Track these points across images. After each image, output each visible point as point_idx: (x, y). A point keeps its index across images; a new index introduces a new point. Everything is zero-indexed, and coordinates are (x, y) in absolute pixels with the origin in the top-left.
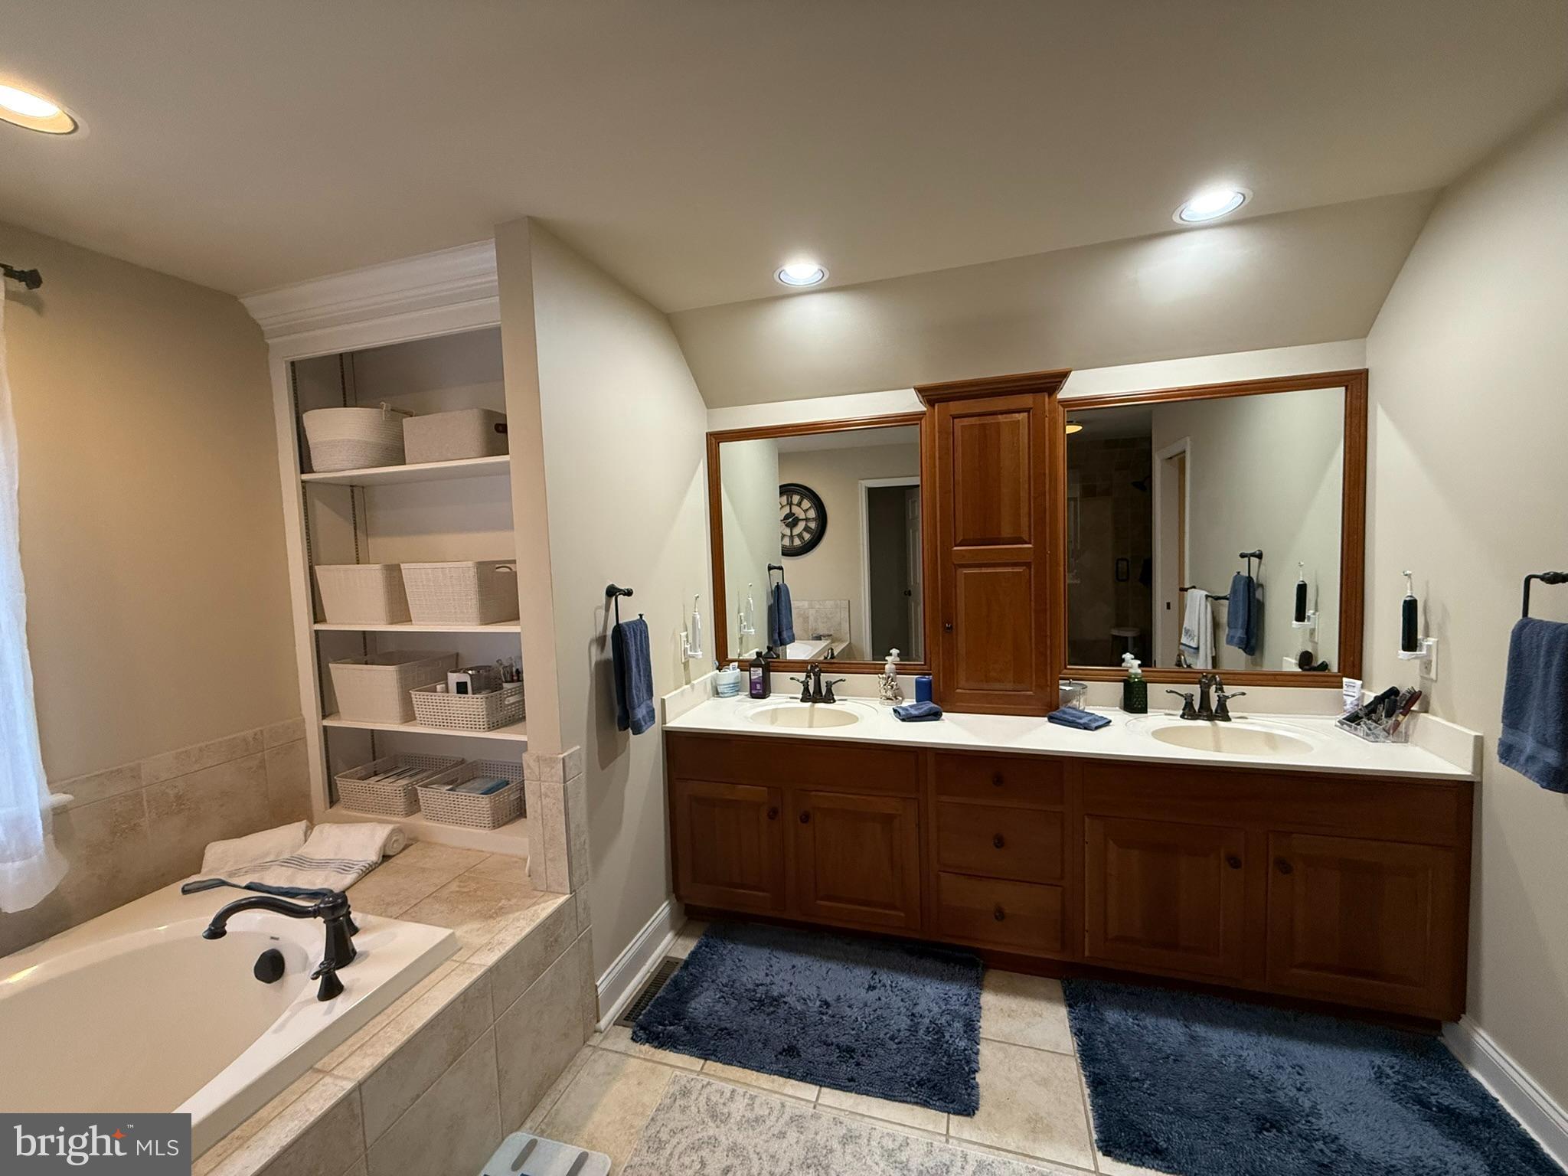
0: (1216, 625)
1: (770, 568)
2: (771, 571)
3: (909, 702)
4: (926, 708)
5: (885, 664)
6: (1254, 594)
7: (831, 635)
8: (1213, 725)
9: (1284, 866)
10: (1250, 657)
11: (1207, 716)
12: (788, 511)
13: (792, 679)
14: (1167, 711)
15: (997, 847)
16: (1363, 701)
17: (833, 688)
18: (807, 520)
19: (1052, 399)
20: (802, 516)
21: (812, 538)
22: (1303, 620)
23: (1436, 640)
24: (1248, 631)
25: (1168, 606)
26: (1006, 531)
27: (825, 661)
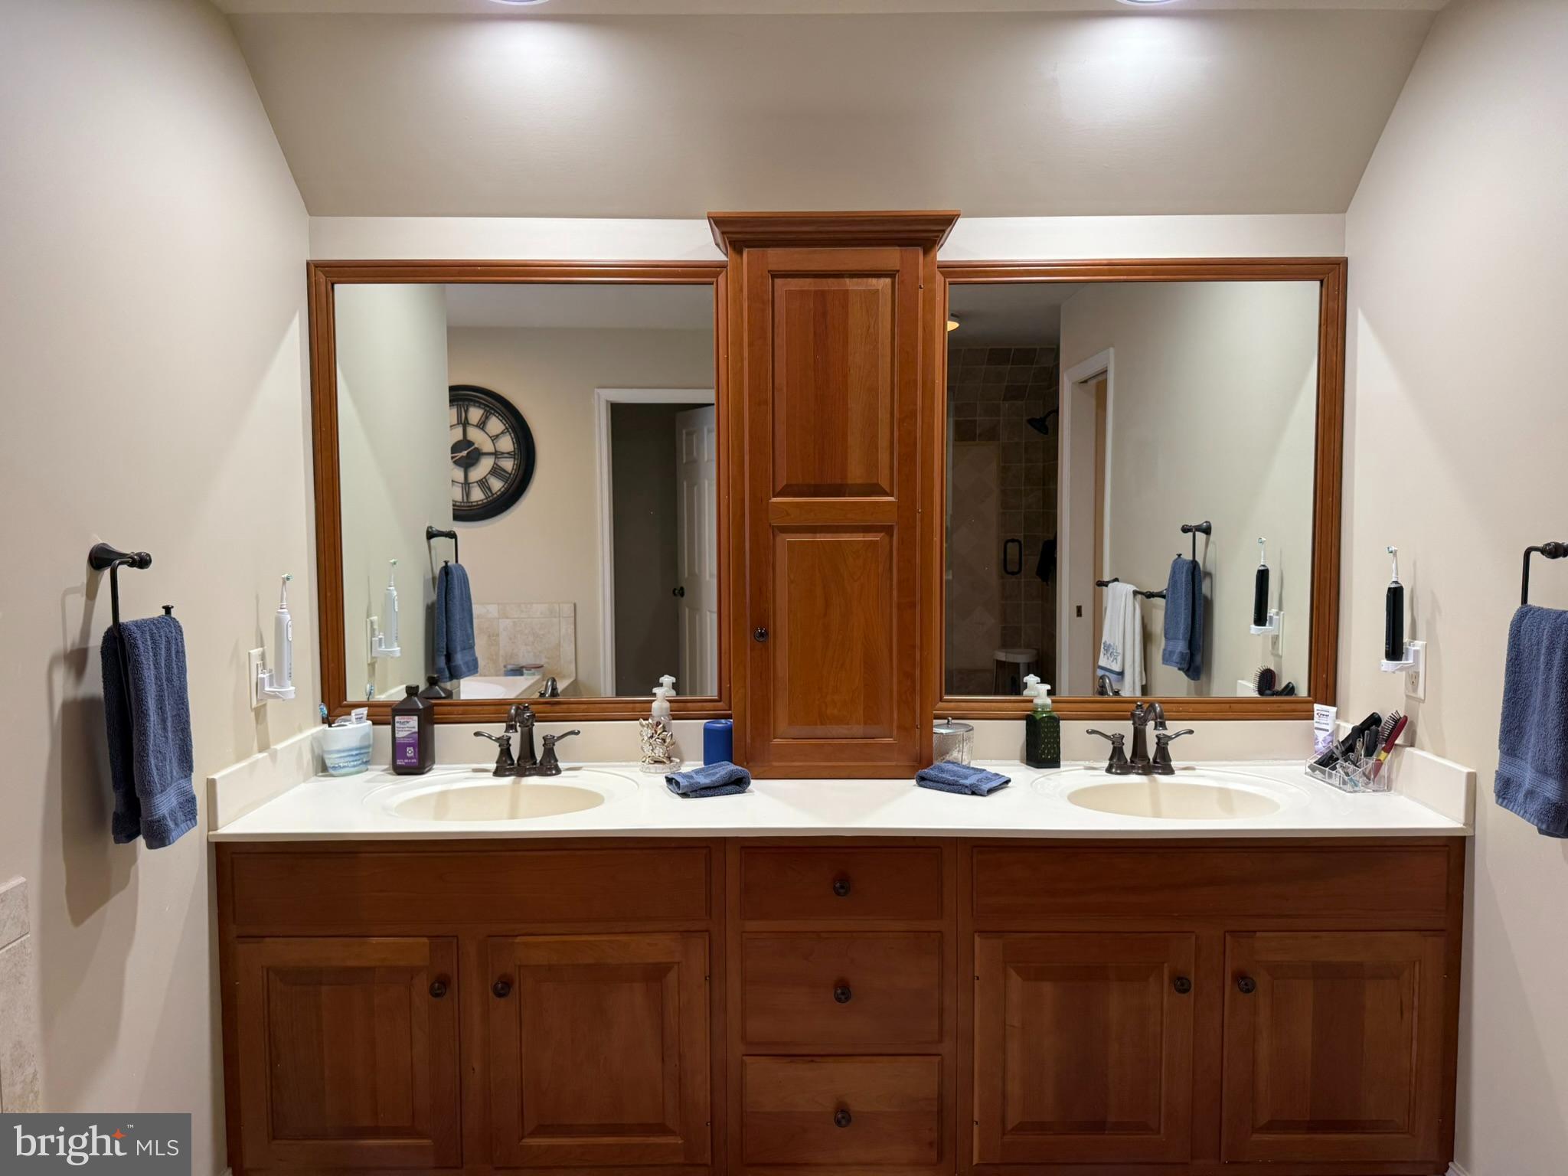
0: (1147, 637)
1: (431, 535)
2: (434, 541)
3: (692, 765)
4: (723, 772)
5: (651, 702)
6: (1201, 589)
7: (542, 666)
8: (1151, 781)
9: (1244, 982)
10: (1193, 682)
11: (1143, 768)
12: (460, 437)
13: (477, 734)
14: (1087, 764)
15: (839, 1000)
16: (1337, 736)
17: (558, 748)
18: (496, 454)
19: (929, 258)
20: (487, 446)
21: (507, 490)
22: (1264, 624)
23: (1425, 643)
24: (1192, 644)
25: (1079, 611)
26: (856, 474)
27: (542, 700)
